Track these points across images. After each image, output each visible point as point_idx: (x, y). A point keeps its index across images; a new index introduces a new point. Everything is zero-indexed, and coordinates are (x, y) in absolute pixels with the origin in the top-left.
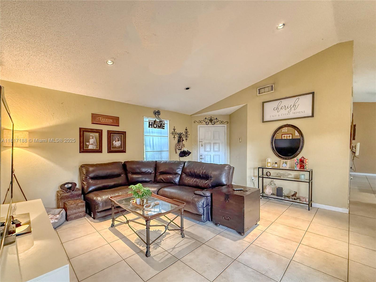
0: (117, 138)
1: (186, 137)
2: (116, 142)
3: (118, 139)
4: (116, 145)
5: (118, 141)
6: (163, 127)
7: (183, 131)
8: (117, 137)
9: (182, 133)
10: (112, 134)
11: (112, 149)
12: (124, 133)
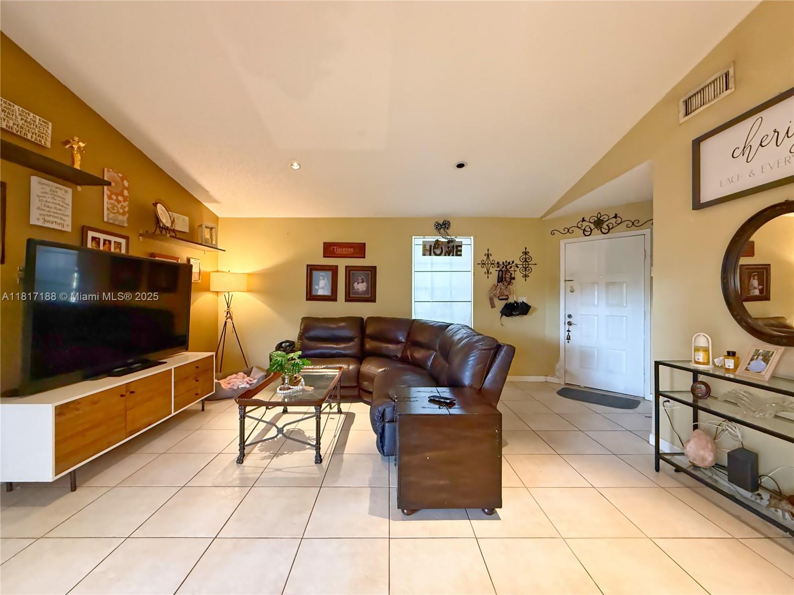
0: (360, 278)
1: (526, 270)
2: (358, 284)
3: (362, 279)
4: (359, 289)
5: (363, 282)
6: (459, 253)
7: (516, 257)
8: (360, 276)
9: (513, 262)
10: (352, 272)
11: (351, 296)
12: (373, 269)
